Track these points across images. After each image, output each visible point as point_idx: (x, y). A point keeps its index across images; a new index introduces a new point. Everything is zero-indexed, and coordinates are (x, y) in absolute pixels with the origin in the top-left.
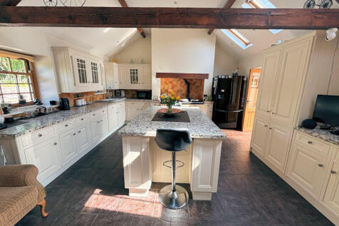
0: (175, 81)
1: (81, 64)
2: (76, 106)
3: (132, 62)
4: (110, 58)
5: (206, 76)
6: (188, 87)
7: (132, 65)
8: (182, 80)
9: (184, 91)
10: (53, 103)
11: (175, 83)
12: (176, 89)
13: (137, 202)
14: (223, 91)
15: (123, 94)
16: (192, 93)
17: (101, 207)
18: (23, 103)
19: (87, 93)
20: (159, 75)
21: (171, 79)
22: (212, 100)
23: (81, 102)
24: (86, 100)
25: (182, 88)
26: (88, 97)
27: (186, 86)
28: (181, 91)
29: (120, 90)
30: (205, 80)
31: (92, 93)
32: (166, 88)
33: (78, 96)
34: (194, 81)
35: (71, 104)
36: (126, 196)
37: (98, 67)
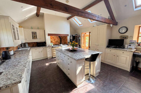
3: (32, 28)
5: (68, 35)
7: (32, 30)
8: (58, 37)
9: (59, 41)
11: (55, 38)
13: (82, 88)
15: (27, 45)
16: (62, 42)
20: (49, 35)
21: (53, 36)
25: (58, 40)
27: (60, 39)
30: (68, 37)
36: (76, 88)
37: (18, 30)
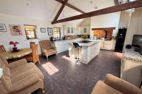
0: (100, 31)
1: (69, 28)
2: (67, 39)
4: (79, 25)
5: (114, 28)
6: (106, 33)
7: (85, 27)
8: (103, 31)
10: (62, 38)
12: (101, 34)
14: (122, 35)
17: (65, 58)
18: (58, 37)
19: (70, 36)
21: (99, 31)
22: (116, 39)
23: (68, 38)
24: (70, 38)
26: (71, 37)
28: (103, 35)
29: (81, 35)
31: (72, 36)
32: (96, 34)
33: (68, 36)
34: (109, 31)
35: (66, 38)
37: (74, 29)
